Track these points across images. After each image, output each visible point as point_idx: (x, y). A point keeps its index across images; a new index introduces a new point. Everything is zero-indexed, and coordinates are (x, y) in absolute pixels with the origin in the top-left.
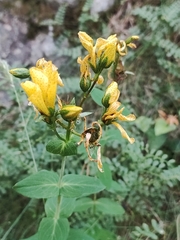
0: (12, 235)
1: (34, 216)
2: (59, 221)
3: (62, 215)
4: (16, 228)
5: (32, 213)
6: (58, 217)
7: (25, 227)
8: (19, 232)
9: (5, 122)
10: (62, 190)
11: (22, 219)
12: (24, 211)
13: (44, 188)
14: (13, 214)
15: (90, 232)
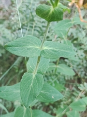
0: (3, 80)
1: (17, 71)
2: (36, 76)
3: (39, 72)
4: (6, 76)
5: (16, 69)
6: (36, 73)
7: (11, 76)
8: (7, 79)
9: (4, 16)
10: (43, 52)
11: (9, 72)
12: (11, 68)
13: (28, 49)
14: (4, 68)
15: (51, 84)
